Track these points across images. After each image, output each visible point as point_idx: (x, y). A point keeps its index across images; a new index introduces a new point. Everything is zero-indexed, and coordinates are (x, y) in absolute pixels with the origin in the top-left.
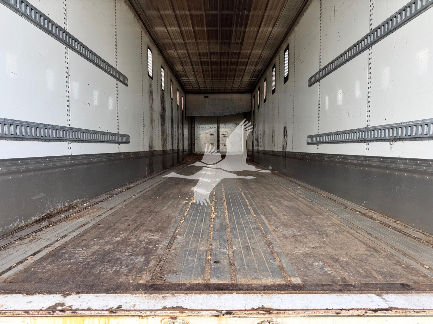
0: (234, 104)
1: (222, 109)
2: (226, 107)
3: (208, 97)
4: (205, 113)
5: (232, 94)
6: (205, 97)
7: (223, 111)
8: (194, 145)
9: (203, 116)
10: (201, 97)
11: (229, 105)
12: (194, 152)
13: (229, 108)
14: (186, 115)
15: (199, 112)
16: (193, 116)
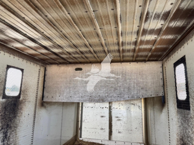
0: (128, 81)
1: (104, 89)
2: (112, 87)
3: (80, 69)
4: (76, 96)
5: (123, 63)
6: (77, 69)
7: (106, 94)
8: (81, 129)
9: (72, 101)
10: (70, 69)
11: (118, 83)
12: (80, 139)
13: (118, 88)
14: (44, 100)
15: (65, 94)
16: (54, 101)
